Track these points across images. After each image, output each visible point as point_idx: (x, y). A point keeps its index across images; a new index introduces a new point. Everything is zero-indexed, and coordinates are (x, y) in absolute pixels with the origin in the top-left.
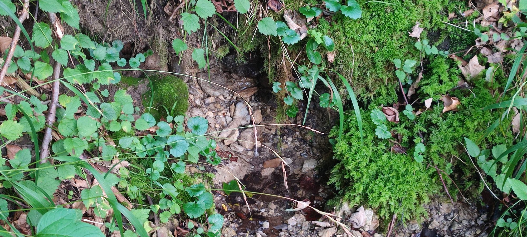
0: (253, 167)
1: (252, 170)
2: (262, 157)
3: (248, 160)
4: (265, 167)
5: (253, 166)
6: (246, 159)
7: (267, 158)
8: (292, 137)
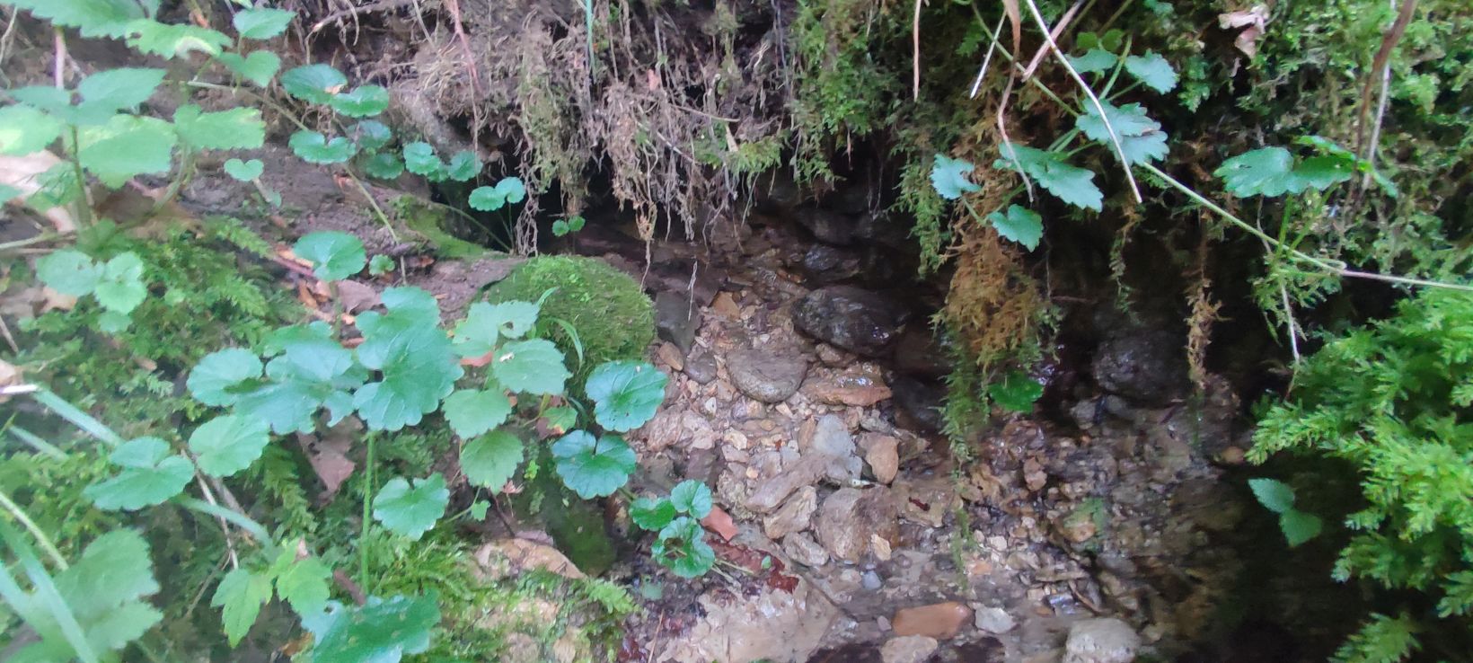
0: (853, 624)
1: (849, 634)
2: (890, 593)
3: (836, 597)
4: (897, 629)
5: (854, 618)
6: (830, 594)
7: (910, 599)
8: (1007, 536)
